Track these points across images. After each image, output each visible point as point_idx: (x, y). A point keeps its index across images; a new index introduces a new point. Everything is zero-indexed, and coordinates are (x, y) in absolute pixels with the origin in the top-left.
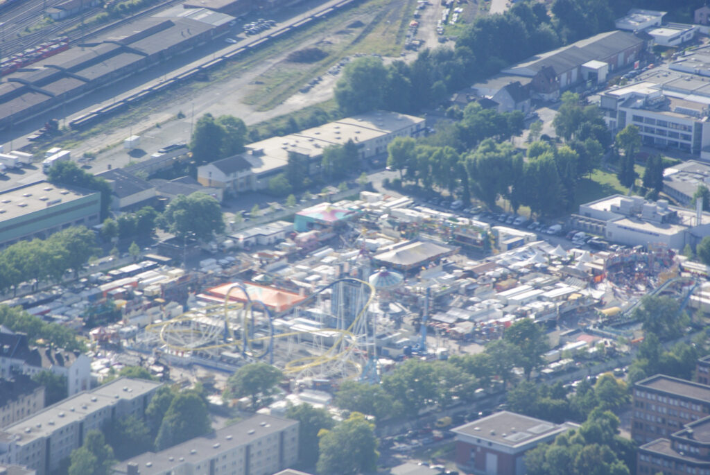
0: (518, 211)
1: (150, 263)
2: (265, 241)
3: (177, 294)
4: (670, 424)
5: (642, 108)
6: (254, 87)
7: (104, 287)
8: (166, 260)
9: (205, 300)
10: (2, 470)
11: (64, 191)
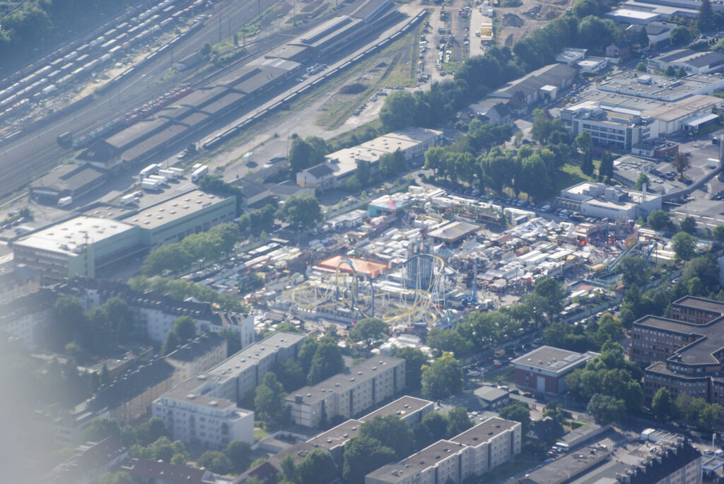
0: (519, 196)
1: (275, 245)
2: (350, 225)
3: (299, 266)
4: (659, 350)
5: (589, 119)
6: (321, 113)
7: (248, 264)
8: (286, 241)
9: (318, 271)
10: (213, 403)
11: (211, 196)
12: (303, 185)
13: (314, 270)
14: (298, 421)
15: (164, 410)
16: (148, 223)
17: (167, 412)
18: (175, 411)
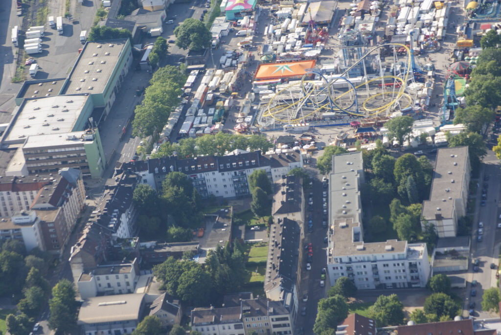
2: (226, 33)
7: (197, 97)
8: (202, 66)
9: (259, 85)
10: (389, 247)
11: (110, 45)
12: (151, 10)
13: (256, 85)
14: (441, 235)
15: (341, 268)
16: (92, 89)
17: (345, 268)
18: (354, 265)
